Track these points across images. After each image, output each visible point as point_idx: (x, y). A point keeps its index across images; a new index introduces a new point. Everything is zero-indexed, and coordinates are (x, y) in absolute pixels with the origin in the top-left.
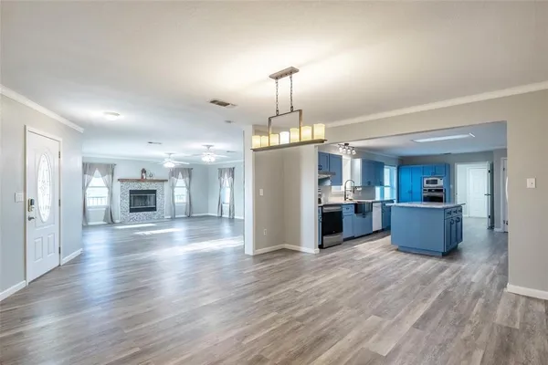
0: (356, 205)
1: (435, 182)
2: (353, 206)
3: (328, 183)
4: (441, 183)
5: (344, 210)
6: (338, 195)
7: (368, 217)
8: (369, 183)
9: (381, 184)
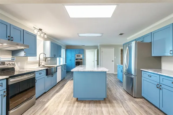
0: (47, 70)
1: (80, 56)
2: (45, 71)
3: (22, 54)
4: (81, 56)
5: (37, 75)
6: (34, 63)
7: (54, 76)
8: (55, 56)
9: (60, 56)
